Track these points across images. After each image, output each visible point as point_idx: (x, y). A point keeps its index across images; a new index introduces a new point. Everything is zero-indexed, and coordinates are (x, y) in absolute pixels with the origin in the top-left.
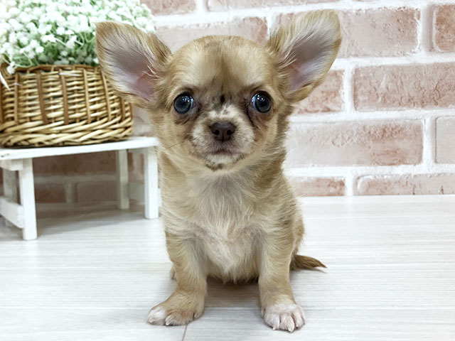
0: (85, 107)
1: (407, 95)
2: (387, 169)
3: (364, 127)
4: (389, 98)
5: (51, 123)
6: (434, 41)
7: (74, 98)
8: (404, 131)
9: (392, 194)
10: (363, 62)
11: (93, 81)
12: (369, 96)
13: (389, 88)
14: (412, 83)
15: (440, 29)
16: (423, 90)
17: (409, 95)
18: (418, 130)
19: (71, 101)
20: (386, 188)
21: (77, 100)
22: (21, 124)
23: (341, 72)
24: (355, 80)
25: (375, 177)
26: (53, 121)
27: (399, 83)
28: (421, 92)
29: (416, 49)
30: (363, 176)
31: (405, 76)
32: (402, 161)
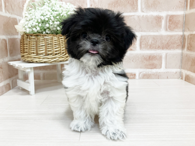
0: (53, 50)
1: (158, 45)
2: (150, 70)
3: (143, 56)
4: (152, 46)
6: (167, 27)
8: (156, 58)
9: (151, 78)
10: (144, 34)
11: (56, 40)
12: (145, 45)
13: (152, 43)
14: (159, 41)
15: (170, 23)
16: (163, 44)
18: (161, 57)
19: (48, 48)
20: (149, 76)
21: (50, 47)
22: (30, 54)
24: (141, 40)
25: (146, 73)
26: (41, 54)
27: (155, 41)
29: (162, 30)
30: (142, 72)
31: (157, 39)
32: (155, 68)
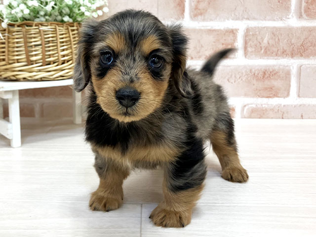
0: (57, 53)
1: (282, 48)
2: (265, 100)
3: (251, 70)
4: (269, 50)
5: (32, 64)
6: (303, 11)
7: (49, 47)
8: (278, 74)
9: (268, 118)
10: (253, 24)
11: (62, 34)
12: (255, 48)
13: (270, 43)
14: (285, 40)
15: (307, 3)
16: (293, 46)
17: (283, 49)
18: (288, 74)
19: (47, 49)
20: (264, 114)
21: (51, 48)
22: (10, 64)
23: (237, 30)
24: (246, 36)
25: (257, 106)
26: (34, 63)
27: (277, 40)
28: (292, 47)
29: (290, 16)
30: (248, 105)
31: (281, 34)
32: (276, 95)
